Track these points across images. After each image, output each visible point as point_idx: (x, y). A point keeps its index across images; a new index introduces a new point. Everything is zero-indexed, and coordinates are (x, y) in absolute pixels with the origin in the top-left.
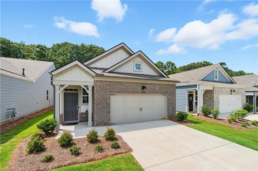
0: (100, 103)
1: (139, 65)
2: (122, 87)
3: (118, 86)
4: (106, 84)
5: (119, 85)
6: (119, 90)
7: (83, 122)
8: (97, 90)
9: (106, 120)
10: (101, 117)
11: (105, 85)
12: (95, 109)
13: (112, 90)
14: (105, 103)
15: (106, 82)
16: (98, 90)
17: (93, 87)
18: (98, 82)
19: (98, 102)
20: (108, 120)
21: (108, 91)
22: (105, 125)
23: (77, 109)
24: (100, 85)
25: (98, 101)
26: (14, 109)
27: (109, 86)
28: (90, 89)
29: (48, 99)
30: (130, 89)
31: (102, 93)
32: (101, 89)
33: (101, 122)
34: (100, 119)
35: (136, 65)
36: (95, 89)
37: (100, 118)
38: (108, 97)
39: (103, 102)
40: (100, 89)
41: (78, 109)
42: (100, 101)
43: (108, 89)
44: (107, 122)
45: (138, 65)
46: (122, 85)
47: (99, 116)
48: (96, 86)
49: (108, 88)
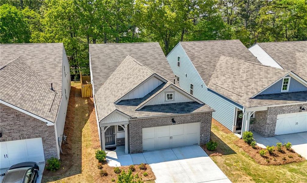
1: (171, 95)
2: (153, 122)
5: (150, 121)
6: (150, 125)
7: (119, 146)
9: (139, 149)
12: (130, 142)
15: (138, 120)
16: (132, 127)
17: (128, 125)
18: (132, 121)
19: (133, 136)
21: (141, 127)
22: (138, 153)
24: (134, 123)
27: (141, 122)
28: (126, 126)
30: (160, 123)
34: (134, 149)
35: (168, 95)
36: (130, 127)
41: (115, 136)
47: (134, 146)
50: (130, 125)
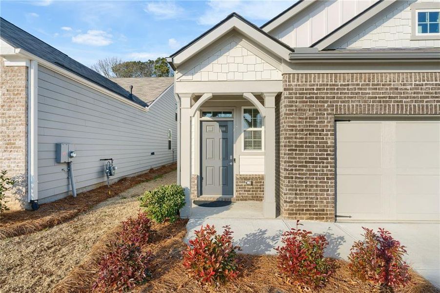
0: (302, 146)
2: (378, 93)
3: (361, 89)
4: (321, 85)
5: (367, 85)
6: (365, 102)
7: (246, 200)
8: (292, 106)
9: (322, 202)
10: (304, 190)
11: (317, 89)
13: (341, 102)
14: (318, 146)
15: (319, 78)
16: (296, 106)
17: (278, 97)
18: (294, 78)
19: (296, 142)
20: (327, 203)
21: (328, 106)
22: (317, 219)
23: (231, 163)
24: (300, 89)
25: (296, 138)
26: (111, 161)
27: (331, 89)
28: (270, 101)
29: (170, 148)
30: (408, 97)
31: (309, 114)
32: (304, 102)
33: (305, 206)
34: (301, 198)
35: (422, 16)
36: (284, 102)
37: (301, 194)
38: (327, 126)
39: (310, 142)
40: (300, 102)
41: (233, 165)
42: (302, 138)
43: (327, 102)
44: (323, 210)
45: (428, 17)
46: (378, 85)
47: (298, 186)
48: (290, 94)
49: (328, 98)
50: (285, 94)
